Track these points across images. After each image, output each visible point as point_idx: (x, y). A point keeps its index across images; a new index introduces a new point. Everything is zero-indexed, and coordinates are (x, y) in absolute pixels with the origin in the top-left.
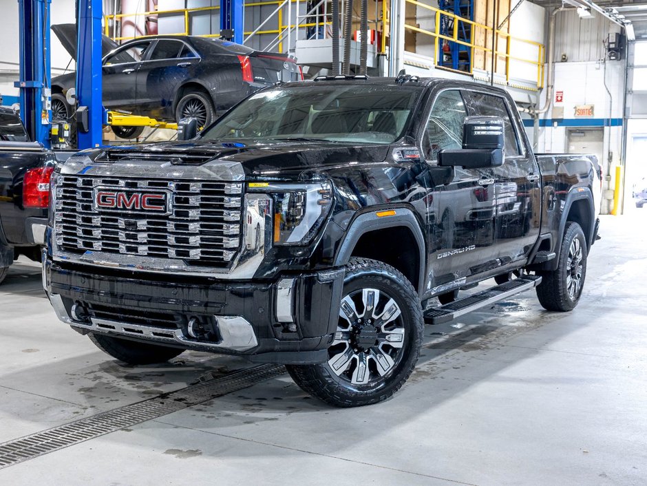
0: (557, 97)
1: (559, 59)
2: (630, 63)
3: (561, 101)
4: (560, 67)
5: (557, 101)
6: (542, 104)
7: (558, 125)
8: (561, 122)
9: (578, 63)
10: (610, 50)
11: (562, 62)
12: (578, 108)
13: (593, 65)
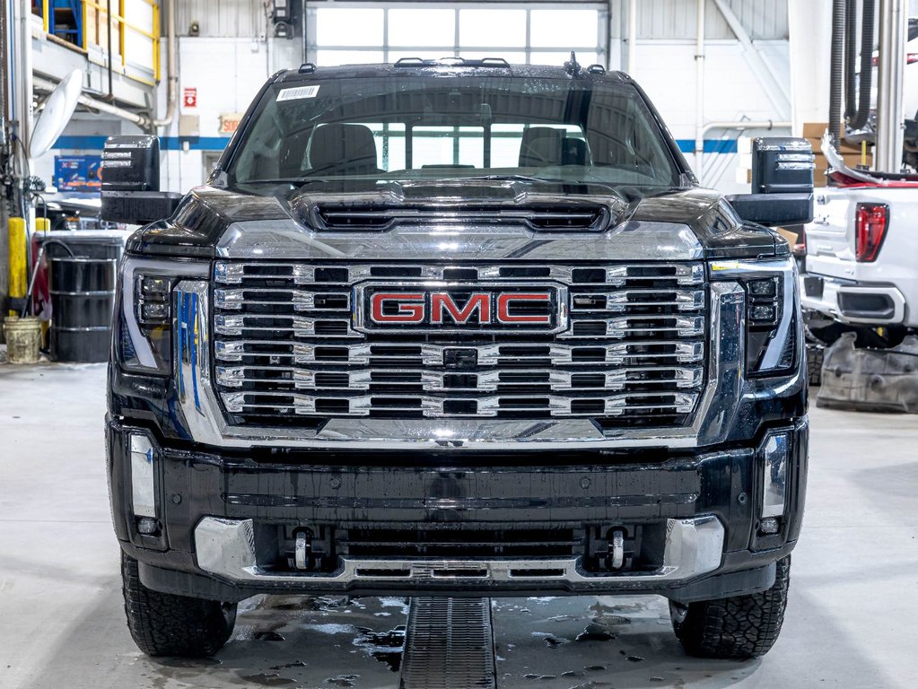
0: (187, 98)
1: (185, 31)
2: (311, 41)
3: (193, 104)
4: (188, 44)
5: (187, 104)
6: (161, 111)
7: (191, 148)
8: (195, 142)
9: (217, 39)
10: (276, 20)
11: (191, 35)
12: (225, 118)
13: (247, 44)
